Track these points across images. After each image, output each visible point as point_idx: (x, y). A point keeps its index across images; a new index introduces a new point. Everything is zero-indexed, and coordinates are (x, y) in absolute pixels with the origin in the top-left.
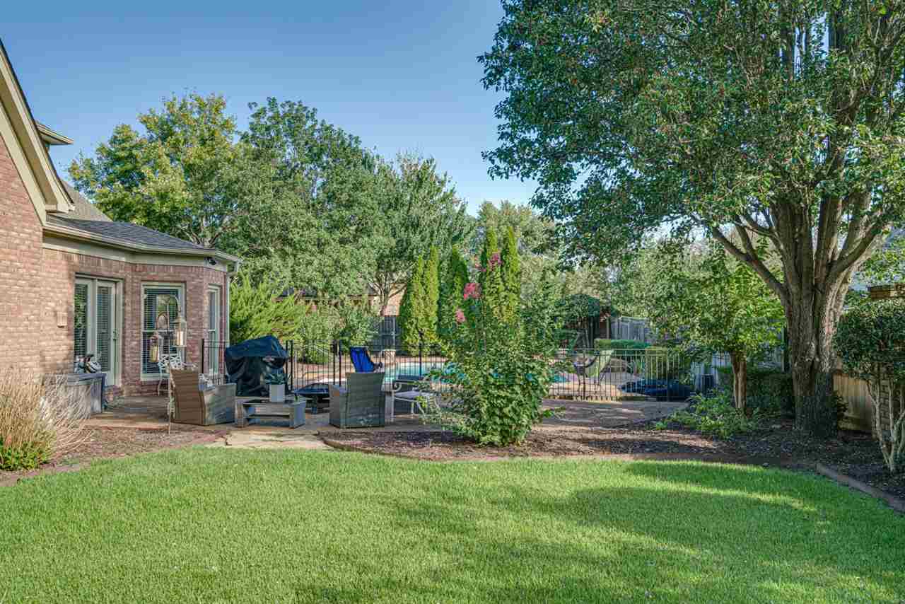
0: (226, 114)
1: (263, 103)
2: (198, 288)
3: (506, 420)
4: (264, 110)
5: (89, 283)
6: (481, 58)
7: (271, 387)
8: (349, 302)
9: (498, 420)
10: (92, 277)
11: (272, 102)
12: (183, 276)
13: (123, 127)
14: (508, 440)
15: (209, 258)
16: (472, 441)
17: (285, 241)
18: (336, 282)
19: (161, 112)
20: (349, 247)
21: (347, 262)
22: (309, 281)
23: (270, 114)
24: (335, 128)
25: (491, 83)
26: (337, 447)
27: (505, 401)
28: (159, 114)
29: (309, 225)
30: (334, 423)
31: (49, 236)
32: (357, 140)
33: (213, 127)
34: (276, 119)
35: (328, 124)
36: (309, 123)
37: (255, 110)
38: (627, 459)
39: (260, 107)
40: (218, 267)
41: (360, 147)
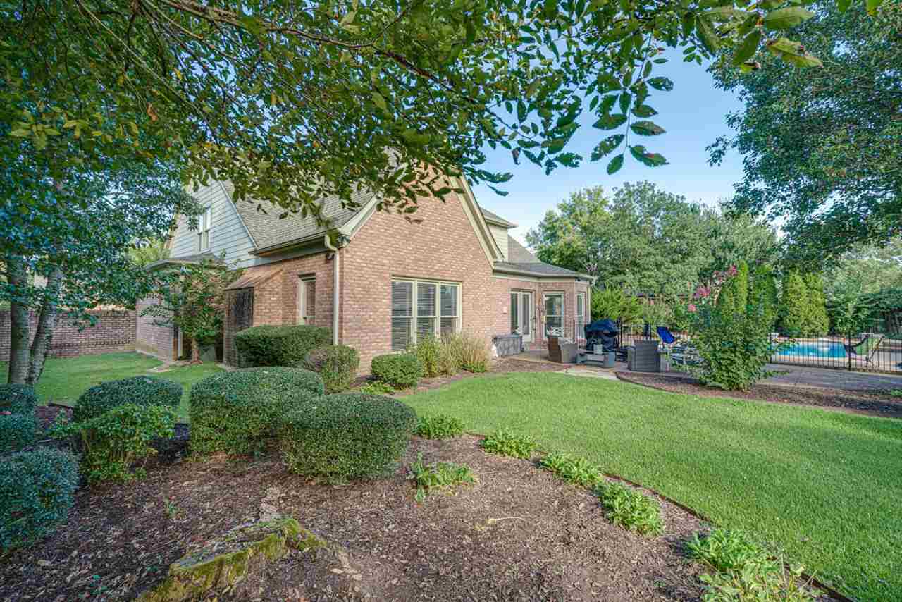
0: (604, 196)
1: (622, 186)
2: (572, 294)
3: (731, 374)
4: (622, 190)
5: (518, 293)
6: (707, 148)
7: (595, 346)
8: (678, 299)
9: (725, 374)
10: (519, 290)
11: (627, 185)
12: (563, 288)
13: (550, 212)
14: (734, 387)
15: (576, 278)
16: (701, 384)
17: (634, 264)
18: (668, 287)
19: (569, 200)
20: (678, 265)
21: (674, 274)
22: (650, 287)
23: (625, 192)
24: (667, 193)
25: (715, 161)
26: (622, 379)
27: (729, 362)
28: (567, 202)
29: (649, 254)
30: (629, 368)
31: (495, 271)
32: (682, 198)
33: (596, 204)
34: (630, 194)
35: (662, 191)
36: (651, 193)
37: (617, 191)
38: (841, 411)
39: (619, 189)
40: (582, 282)
41: (685, 202)
